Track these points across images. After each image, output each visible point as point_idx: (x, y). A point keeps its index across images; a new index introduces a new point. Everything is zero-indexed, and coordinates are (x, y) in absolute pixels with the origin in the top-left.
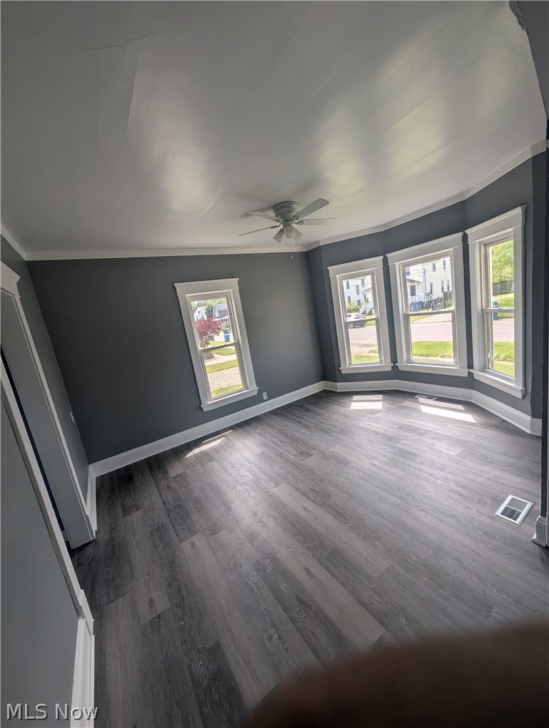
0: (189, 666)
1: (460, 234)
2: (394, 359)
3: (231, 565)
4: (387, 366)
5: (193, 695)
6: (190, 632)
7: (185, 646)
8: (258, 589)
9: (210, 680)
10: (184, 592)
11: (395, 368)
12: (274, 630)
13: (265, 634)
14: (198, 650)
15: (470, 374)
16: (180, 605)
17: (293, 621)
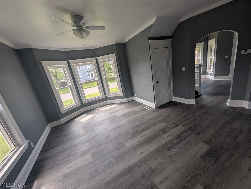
0: (213, 165)
1: (95, 58)
2: (81, 100)
3: (171, 159)
4: (79, 104)
5: (218, 161)
6: (203, 169)
7: (208, 169)
8: (178, 148)
9: (211, 158)
10: (189, 177)
11: (82, 103)
12: (189, 143)
13: (191, 145)
14: (207, 164)
15: (106, 96)
16: (195, 178)
17: (184, 139)
